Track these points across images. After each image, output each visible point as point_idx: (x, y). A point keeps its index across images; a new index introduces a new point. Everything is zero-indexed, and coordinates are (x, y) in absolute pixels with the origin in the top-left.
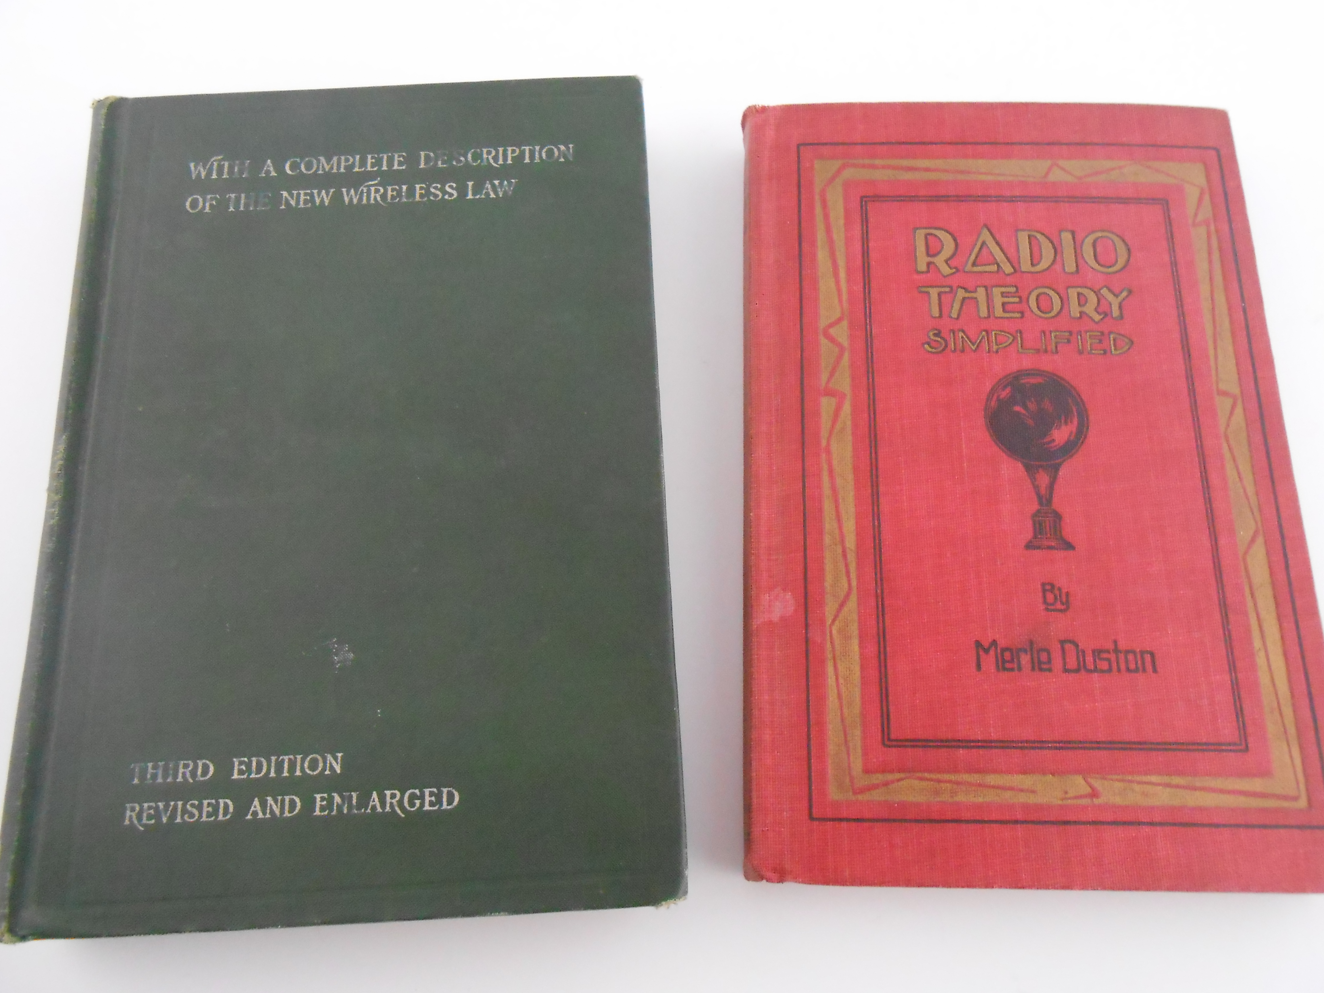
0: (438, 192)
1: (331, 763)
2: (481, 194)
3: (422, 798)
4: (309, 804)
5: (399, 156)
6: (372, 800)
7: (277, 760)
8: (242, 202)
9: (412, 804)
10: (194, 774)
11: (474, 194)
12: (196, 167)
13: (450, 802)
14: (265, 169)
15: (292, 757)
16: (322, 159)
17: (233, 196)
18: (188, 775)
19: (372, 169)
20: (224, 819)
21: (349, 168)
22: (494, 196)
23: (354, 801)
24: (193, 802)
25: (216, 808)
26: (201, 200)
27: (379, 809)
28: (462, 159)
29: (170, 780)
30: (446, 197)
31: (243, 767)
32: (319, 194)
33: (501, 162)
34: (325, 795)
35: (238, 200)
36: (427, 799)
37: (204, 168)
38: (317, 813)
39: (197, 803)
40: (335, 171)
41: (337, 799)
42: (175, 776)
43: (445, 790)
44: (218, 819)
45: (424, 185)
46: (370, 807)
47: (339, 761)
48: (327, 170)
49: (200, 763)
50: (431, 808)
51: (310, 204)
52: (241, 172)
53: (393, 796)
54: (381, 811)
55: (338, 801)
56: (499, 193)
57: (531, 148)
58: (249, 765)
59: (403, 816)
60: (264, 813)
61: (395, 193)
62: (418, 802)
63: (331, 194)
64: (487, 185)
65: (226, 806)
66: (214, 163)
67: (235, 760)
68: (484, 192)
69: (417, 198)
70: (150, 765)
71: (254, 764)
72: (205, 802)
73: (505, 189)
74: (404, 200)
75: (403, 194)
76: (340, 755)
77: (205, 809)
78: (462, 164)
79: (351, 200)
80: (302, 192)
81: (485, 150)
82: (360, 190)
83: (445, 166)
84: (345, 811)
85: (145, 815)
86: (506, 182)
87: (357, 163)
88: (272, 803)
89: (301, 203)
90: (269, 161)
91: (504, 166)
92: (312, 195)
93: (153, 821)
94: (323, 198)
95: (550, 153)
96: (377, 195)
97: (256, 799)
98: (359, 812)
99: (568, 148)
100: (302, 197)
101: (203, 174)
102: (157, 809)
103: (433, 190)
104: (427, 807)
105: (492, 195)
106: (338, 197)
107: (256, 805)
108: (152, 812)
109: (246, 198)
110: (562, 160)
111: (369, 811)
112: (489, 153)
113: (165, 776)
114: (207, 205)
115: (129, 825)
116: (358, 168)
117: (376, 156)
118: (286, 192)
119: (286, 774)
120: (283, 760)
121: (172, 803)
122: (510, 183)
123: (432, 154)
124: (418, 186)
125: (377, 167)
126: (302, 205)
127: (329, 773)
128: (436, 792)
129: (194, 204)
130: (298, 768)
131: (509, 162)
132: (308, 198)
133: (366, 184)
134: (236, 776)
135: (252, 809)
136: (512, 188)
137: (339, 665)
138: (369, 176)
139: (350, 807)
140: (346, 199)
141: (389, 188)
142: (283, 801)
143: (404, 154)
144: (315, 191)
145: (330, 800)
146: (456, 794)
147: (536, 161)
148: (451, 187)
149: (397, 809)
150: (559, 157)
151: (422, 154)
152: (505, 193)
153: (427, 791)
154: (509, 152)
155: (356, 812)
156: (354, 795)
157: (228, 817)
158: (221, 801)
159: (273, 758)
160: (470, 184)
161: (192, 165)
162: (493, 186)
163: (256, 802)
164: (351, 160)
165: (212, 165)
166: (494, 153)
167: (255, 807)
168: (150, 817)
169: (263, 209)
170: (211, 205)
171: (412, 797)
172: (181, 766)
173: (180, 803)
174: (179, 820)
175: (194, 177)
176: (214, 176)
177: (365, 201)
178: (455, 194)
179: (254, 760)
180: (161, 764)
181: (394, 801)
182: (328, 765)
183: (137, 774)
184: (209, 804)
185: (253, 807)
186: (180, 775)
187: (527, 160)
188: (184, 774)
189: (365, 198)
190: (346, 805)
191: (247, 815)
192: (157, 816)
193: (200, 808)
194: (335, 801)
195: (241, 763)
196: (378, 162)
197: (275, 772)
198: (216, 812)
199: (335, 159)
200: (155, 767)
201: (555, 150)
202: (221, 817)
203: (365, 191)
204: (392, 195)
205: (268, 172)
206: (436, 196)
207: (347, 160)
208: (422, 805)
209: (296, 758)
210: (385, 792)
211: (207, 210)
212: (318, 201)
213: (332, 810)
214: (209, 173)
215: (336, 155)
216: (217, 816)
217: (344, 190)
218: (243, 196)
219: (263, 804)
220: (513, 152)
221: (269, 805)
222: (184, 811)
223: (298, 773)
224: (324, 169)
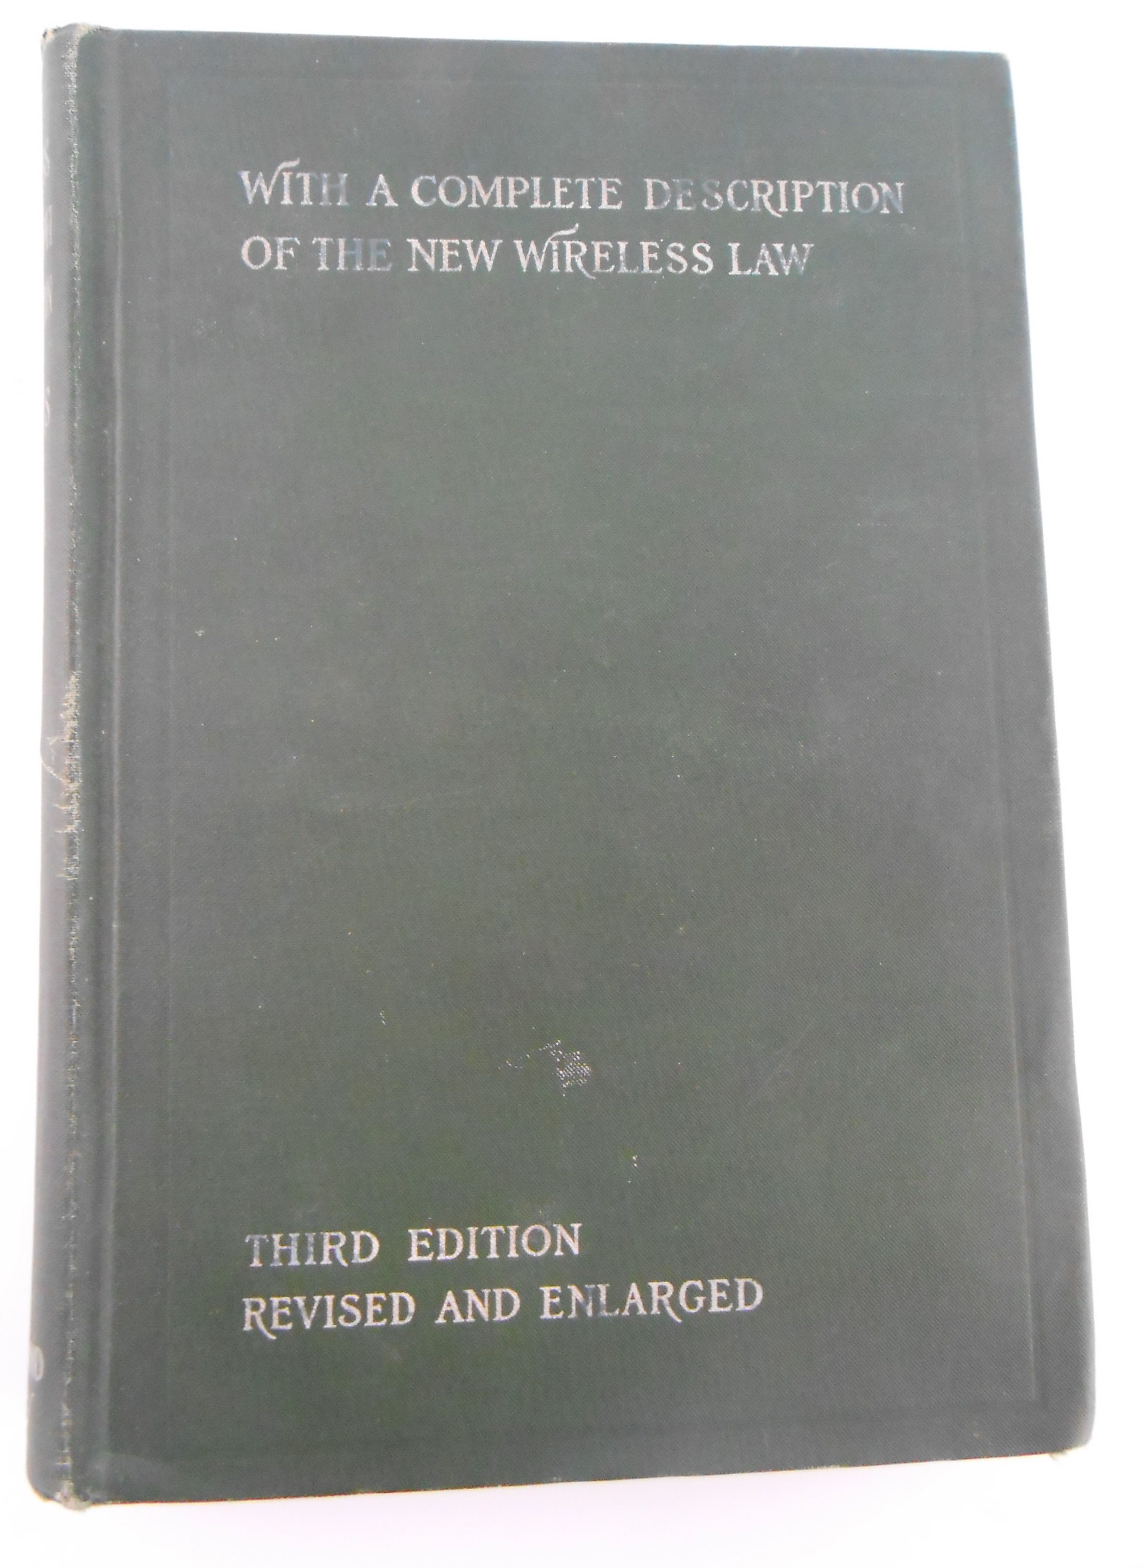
0: (680, 259)
1: (563, 1240)
2: (754, 270)
3: (707, 1292)
4: (532, 1302)
5: (610, 185)
6: (630, 1296)
7: (478, 1233)
8: (342, 254)
9: (692, 1303)
10: (348, 1251)
11: (742, 267)
12: (252, 180)
13: (749, 1300)
14: (376, 192)
15: (501, 1228)
16: (475, 179)
17: (324, 241)
18: (339, 1255)
19: (563, 206)
20: (402, 1323)
21: (525, 200)
22: (777, 274)
23: (603, 1298)
24: (350, 1296)
25: (387, 1306)
26: (267, 245)
27: (642, 1311)
28: (718, 197)
29: (311, 1261)
30: (695, 269)
31: (426, 1243)
32: (475, 247)
33: (783, 208)
34: (558, 1288)
35: (333, 250)
36: (715, 1294)
37: (268, 184)
38: (547, 1315)
39: (356, 1298)
40: (499, 204)
41: (576, 1294)
42: (319, 1256)
43: (741, 1282)
44: (392, 1324)
45: (655, 244)
46: (627, 1307)
47: (576, 1235)
48: (485, 202)
49: (357, 1236)
50: (722, 1309)
51: (461, 266)
52: (334, 195)
53: (662, 1291)
54: (645, 1313)
55: (578, 1298)
56: (784, 267)
57: (833, 184)
58: (434, 1240)
59: (679, 1321)
60: (464, 1315)
61: (606, 255)
62: (700, 1300)
63: (495, 248)
64: (762, 251)
65: (403, 1303)
66: (285, 174)
67: (410, 1231)
68: (758, 264)
69: (646, 268)
70: (277, 1237)
71: (442, 1239)
72: (370, 1297)
73: (794, 260)
74: (624, 269)
75: (622, 258)
76: (576, 1226)
77: (371, 1309)
78: (718, 208)
79: (532, 263)
80: (445, 243)
81: (755, 183)
82: (546, 244)
83: (689, 208)
84: (590, 1313)
85: (275, 1316)
86: (794, 249)
87: (537, 194)
88: (476, 1299)
89: (445, 262)
90: (381, 178)
91: (790, 215)
92: (462, 248)
93: (289, 1326)
94: (482, 256)
95: (865, 196)
96: (576, 256)
97: (450, 1293)
98: (610, 1314)
99: (894, 189)
100: (446, 253)
101: (267, 195)
102: (294, 1306)
103: (671, 255)
104: (715, 1308)
105: (773, 272)
106: (507, 256)
107: (451, 1301)
108: (286, 1311)
109: (350, 246)
110: (886, 211)
111: (626, 1313)
112: (763, 189)
113: (302, 1256)
114: (280, 255)
115: (250, 1331)
116: (538, 200)
117: (569, 181)
118: (417, 240)
119: (493, 1255)
120: (488, 1234)
121: (317, 1298)
122: (801, 251)
123: (665, 185)
124: (645, 245)
125: (573, 203)
126: (445, 267)
127: (562, 1254)
128: (728, 1285)
129: (257, 253)
130: (513, 1246)
131: (798, 209)
132: (457, 254)
133: (555, 234)
134: (414, 1257)
135: (445, 1308)
136: (805, 260)
137: (567, 1084)
138: (558, 219)
139: (597, 1307)
140: (524, 263)
141: (597, 246)
142: (492, 1296)
143: (617, 180)
144: (468, 243)
145: (566, 1297)
146: (759, 1289)
147: (842, 211)
148: (701, 250)
149: (669, 1309)
150: (880, 207)
151: (649, 182)
152: (794, 267)
153: (714, 1283)
154: (797, 190)
155: (606, 1314)
156: (603, 1288)
157: (408, 1320)
158: (395, 1296)
159: (472, 1230)
160: (735, 247)
161: (245, 176)
162: (773, 252)
163: (450, 1297)
164: (526, 185)
165: (281, 178)
166: (770, 190)
167: (449, 1305)
168: (283, 1319)
169: (379, 269)
170: (286, 257)
171: (692, 1292)
172: (326, 1240)
173: (330, 1299)
174: (330, 1324)
175: (250, 198)
176: (287, 201)
177: (555, 267)
178: (709, 261)
179: (442, 1232)
180: (294, 1236)
181: (665, 1298)
182: (559, 1242)
183: (257, 1253)
184: (376, 1301)
185: (445, 1305)
186: (326, 1255)
187: (828, 209)
188: (332, 1253)
189: (555, 261)
190: (590, 1304)
191: (437, 1317)
192: (295, 1317)
193: (362, 1305)
194: (573, 1298)
195: (421, 1237)
196: (573, 194)
197: (477, 1253)
198: (387, 1312)
199: (498, 181)
200: (285, 1241)
201: (874, 191)
202: (396, 1321)
203: (555, 247)
204: (603, 260)
205: (381, 199)
206: (677, 266)
207: (518, 186)
208: (707, 1304)
209: (507, 1231)
210: (650, 1284)
211: (280, 266)
212: (474, 262)
213: (568, 1311)
214: (278, 193)
215: (499, 174)
216: (390, 1319)
217: (518, 243)
218: (342, 242)
219: (462, 1302)
220: (804, 190)
221: (470, 1302)
222: (338, 1310)
223: (513, 1254)
224: (479, 200)
